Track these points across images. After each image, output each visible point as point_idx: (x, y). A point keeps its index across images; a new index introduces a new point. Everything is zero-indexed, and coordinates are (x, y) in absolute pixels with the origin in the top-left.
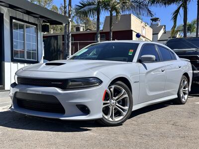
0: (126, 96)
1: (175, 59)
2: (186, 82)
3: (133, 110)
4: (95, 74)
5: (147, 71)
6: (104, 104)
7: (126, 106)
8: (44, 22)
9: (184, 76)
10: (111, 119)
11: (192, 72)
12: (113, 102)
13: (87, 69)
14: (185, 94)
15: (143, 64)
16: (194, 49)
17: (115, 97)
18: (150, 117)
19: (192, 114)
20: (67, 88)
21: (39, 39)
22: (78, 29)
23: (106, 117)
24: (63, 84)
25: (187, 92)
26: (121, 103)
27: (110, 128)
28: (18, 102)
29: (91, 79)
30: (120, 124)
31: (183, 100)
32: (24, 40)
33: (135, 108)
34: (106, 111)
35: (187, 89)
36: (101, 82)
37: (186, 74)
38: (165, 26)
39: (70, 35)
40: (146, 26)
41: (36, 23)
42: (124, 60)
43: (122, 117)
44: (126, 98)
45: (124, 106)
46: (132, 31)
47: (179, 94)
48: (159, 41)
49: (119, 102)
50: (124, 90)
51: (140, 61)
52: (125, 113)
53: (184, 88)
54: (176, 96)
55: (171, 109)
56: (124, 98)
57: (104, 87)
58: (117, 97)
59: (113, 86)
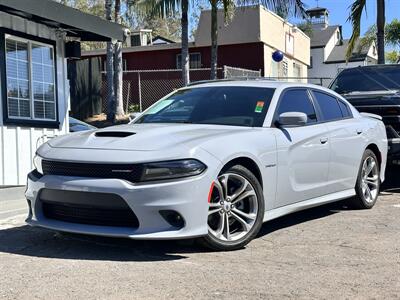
0: (252, 192)
1: (350, 116)
2: (373, 163)
3: (265, 220)
4: (192, 153)
5: (291, 144)
6: (211, 209)
7: (252, 212)
8: (69, 34)
9: (369, 151)
10: (223, 238)
11: (386, 140)
12: (226, 205)
13: (178, 144)
14: (371, 187)
15: (283, 130)
16: (394, 92)
17: (230, 194)
18: (298, 234)
19: (383, 226)
20: (142, 179)
21: (59, 73)
22: (136, 40)
23: (214, 233)
24: (134, 172)
25: (376, 184)
26: (242, 207)
27: (221, 254)
28: (45, 207)
29: (186, 162)
30: (240, 246)
31: (368, 200)
32: (29, 77)
33: (268, 216)
34: (214, 221)
35: (375, 177)
36: (204, 167)
37: (373, 148)
38: (340, 28)
39: (120, 55)
40: (294, 31)
41: (54, 38)
42: (246, 124)
43: (243, 234)
44: (251, 196)
45: (248, 212)
46: (262, 44)
47: (358, 188)
48: (327, 63)
49: (238, 206)
50: (247, 183)
51: (277, 124)
52: (249, 226)
53: (371, 175)
54: (352, 193)
55: (342, 219)
56: (247, 198)
57: (209, 178)
58: (234, 196)
59: (227, 175)
